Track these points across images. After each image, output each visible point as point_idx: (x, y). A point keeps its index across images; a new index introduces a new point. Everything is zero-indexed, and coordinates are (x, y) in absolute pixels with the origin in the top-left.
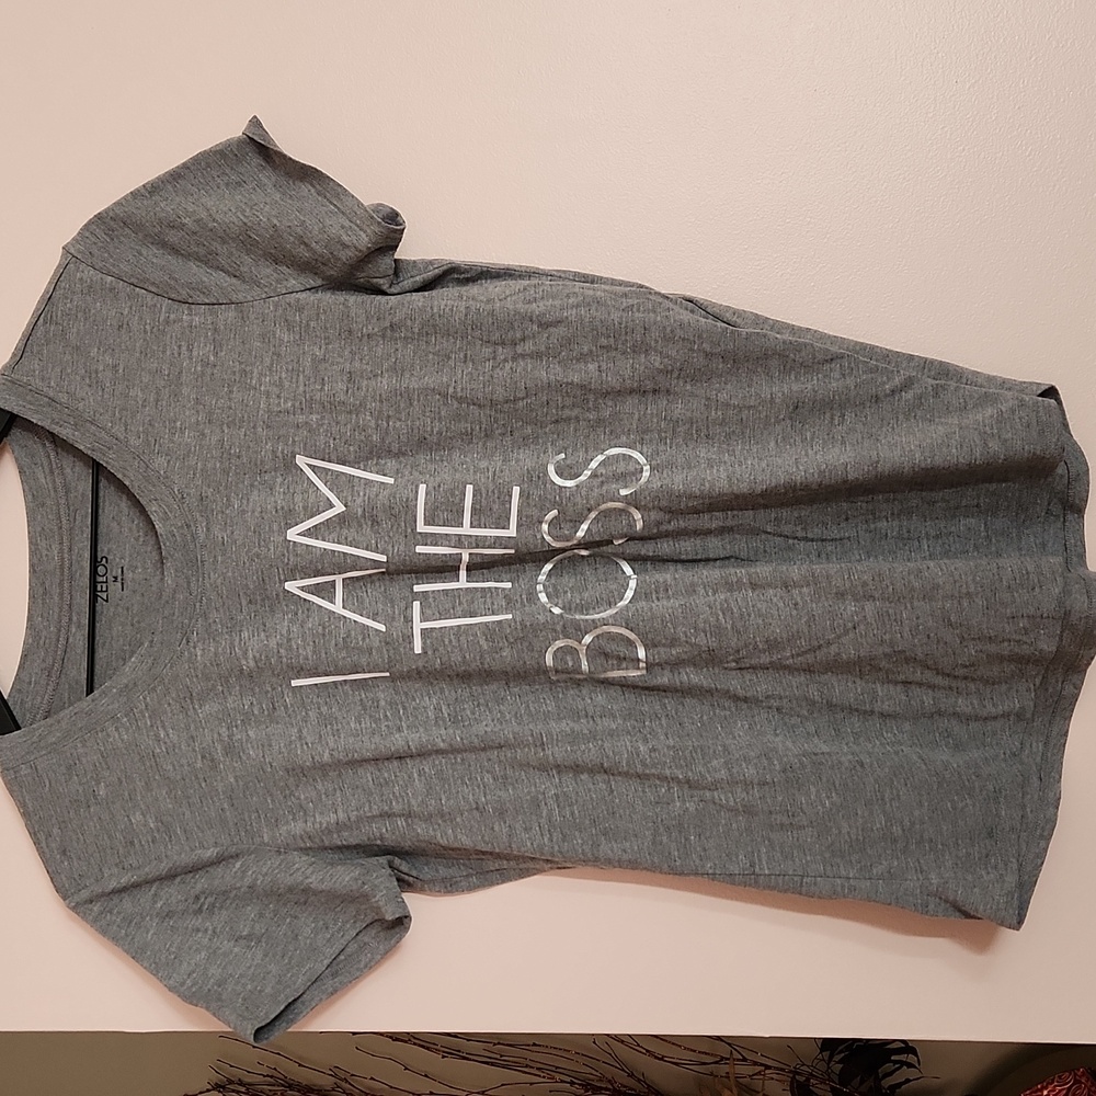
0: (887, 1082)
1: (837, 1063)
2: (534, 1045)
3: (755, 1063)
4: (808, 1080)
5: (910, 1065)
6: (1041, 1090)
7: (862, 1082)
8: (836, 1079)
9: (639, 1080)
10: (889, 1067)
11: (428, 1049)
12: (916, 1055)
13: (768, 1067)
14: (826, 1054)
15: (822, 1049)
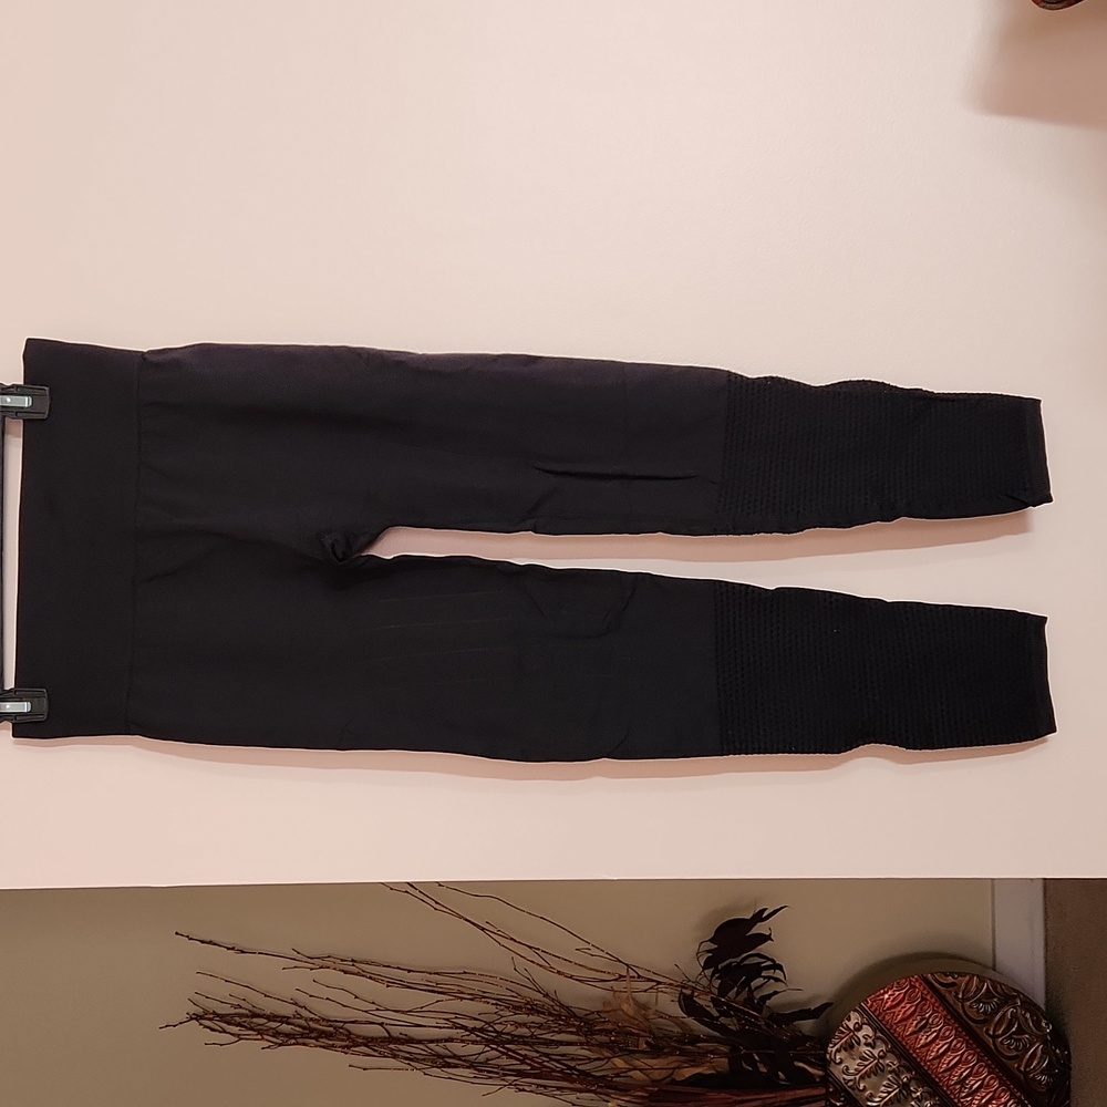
0: (758, 995)
1: (718, 978)
2: (465, 973)
3: (649, 980)
4: (693, 992)
5: (777, 980)
6: (883, 994)
7: (738, 993)
8: (716, 992)
9: (553, 1000)
10: (760, 981)
11: (374, 979)
12: (783, 971)
13: (659, 983)
14: (709, 972)
15: (704, 968)
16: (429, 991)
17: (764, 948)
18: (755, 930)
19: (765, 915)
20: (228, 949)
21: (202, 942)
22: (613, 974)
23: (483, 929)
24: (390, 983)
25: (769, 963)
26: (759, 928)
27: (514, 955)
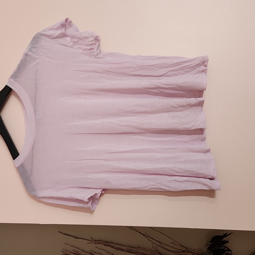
1: (212, 253)
2: (138, 247)
3: (192, 252)
11: (113, 248)
12: (231, 252)
13: (195, 253)
14: (209, 251)
15: (208, 249)
16: (128, 252)
17: (226, 245)
18: (224, 240)
19: (227, 235)
20: (73, 237)
21: (66, 234)
22: (182, 250)
23: (144, 235)
24: (117, 249)
25: (227, 249)
26: (225, 239)
27: (152, 243)
